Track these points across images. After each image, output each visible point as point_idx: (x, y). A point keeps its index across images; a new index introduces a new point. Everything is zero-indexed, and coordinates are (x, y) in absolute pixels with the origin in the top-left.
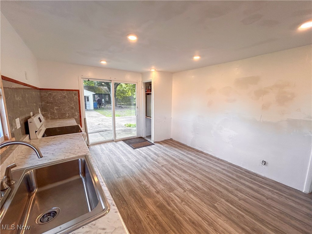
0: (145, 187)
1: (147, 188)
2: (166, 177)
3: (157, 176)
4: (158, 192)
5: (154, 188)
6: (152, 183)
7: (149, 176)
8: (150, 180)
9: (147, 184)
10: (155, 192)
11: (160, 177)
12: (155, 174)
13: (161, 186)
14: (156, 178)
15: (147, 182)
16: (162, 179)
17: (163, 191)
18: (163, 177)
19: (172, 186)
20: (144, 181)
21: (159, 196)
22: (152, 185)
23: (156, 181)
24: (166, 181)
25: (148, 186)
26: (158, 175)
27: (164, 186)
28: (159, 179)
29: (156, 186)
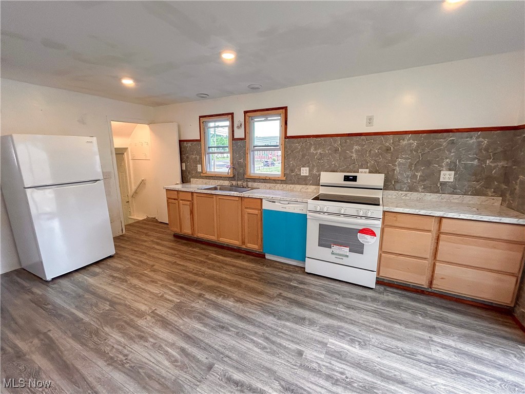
0: (225, 296)
1: (220, 295)
2: (194, 329)
3: (213, 323)
4: (200, 295)
5: (208, 299)
6: (217, 306)
7: (230, 318)
8: (223, 309)
9: (223, 301)
10: (204, 295)
11: (206, 325)
12: (219, 326)
13: (197, 306)
14: (213, 318)
15: (227, 305)
16: (199, 320)
17: (192, 299)
18: (198, 326)
19: (178, 312)
20: (232, 303)
21: (197, 292)
22: (214, 302)
23: (211, 312)
24: (191, 318)
25: (220, 299)
26: (213, 328)
27: (192, 307)
28: (206, 319)
29: (206, 304)
